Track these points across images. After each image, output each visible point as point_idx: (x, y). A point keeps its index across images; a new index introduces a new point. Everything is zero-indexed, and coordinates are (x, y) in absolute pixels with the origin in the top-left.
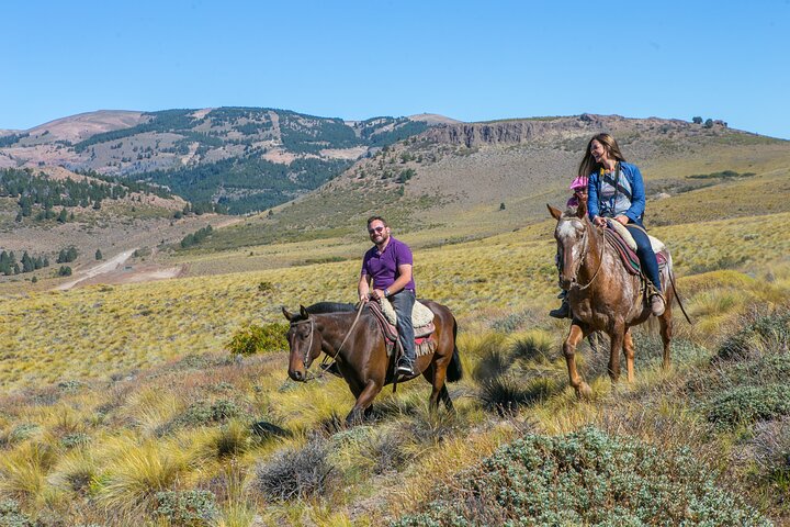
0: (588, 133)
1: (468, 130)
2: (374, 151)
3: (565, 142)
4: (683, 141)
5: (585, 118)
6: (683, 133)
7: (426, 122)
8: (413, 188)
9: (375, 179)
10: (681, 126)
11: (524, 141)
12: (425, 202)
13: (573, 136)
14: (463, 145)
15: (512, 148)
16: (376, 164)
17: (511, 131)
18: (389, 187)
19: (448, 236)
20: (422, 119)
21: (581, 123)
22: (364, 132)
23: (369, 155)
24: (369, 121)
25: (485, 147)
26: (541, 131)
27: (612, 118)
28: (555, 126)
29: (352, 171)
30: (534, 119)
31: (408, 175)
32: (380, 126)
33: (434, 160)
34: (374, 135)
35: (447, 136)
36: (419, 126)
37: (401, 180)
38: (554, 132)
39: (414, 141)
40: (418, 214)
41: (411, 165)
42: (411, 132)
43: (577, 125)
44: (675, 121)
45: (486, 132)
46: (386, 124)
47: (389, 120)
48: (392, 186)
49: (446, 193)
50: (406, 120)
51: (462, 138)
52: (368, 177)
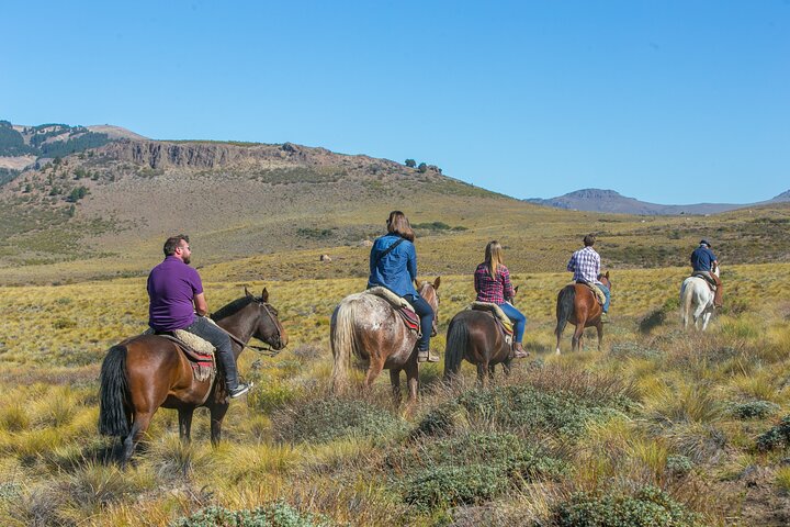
0: (289, 165)
1: (155, 149)
2: (43, 162)
3: (263, 173)
4: (394, 185)
5: (287, 147)
6: (394, 175)
7: (106, 135)
8: (85, 208)
9: (42, 195)
10: (392, 168)
11: (217, 166)
12: (98, 226)
13: (273, 167)
14: (147, 165)
15: (203, 174)
16: (44, 178)
17: (204, 155)
18: (58, 205)
19: (121, 267)
20: (102, 131)
21: (283, 153)
22: (35, 140)
23: (37, 167)
24: (41, 128)
25: (171, 170)
26: (237, 157)
27: (318, 151)
28: (254, 154)
29: (16, 183)
30: (230, 143)
31: (81, 193)
32: (53, 134)
33: (112, 179)
34: (47, 144)
35: (130, 153)
36: (100, 139)
37: (72, 199)
38: (252, 161)
39: (91, 155)
40: (87, 239)
41: (85, 182)
42: (87, 142)
43: (278, 155)
44: (386, 161)
45: (175, 153)
46: (60, 133)
47: (64, 129)
48: (61, 204)
49: (122, 218)
50: (84, 130)
51: (147, 157)
52: (34, 192)
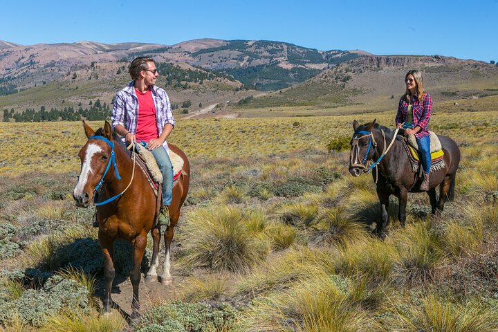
0: (437, 65)
1: (379, 59)
2: (331, 66)
3: (426, 68)
4: (485, 72)
5: (436, 57)
6: (485, 68)
7: (357, 54)
8: (350, 85)
9: (332, 79)
10: (484, 64)
11: (406, 66)
12: (355, 92)
13: (430, 66)
14: (376, 66)
15: (399, 69)
16: (333, 72)
17: (400, 61)
18: (339, 83)
19: (365, 109)
20: (355, 52)
21: (435, 59)
22: (327, 57)
23: (329, 67)
24: (330, 52)
25: (386, 67)
26: (414, 62)
27: (450, 58)
28: (422, 60)
29: (321, 75)
30: (411, 56)
31: (348, 78)
32: (335, 54)
33: (361, 72)
34: (332, 58)
35: (368, 61)
36: (354, 56)
37: (344, 81)
38: (421, 63)
39: (352, 62)
40: (351, 97)
41: (350, 74)
42: (349, 57)
43: (433, 61)
44: (481, 62)
45: (387, 60)
46: (338, 53)
47: (340, 51)
48: (340, 83)
49: (365, 88)
50: (348, 52)
51: (375, 62)
52: (329, 78)
